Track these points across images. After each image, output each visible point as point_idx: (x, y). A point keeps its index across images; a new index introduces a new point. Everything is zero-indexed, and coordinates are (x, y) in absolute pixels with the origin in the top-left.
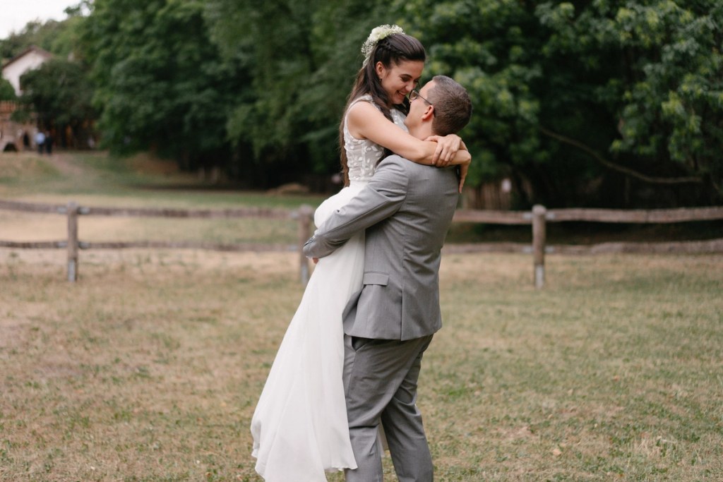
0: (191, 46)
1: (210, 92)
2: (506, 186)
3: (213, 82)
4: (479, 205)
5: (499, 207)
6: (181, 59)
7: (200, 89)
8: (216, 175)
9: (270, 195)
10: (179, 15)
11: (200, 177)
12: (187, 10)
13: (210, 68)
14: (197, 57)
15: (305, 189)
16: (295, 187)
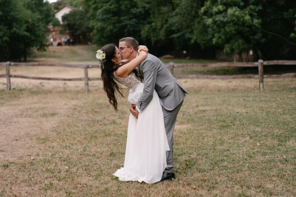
0: (126, 2)
1: (134, 20)
2: (251, 53)
3: (135, 16)
4: (241, 60)
5: (248, 61)
6: (123, 7)
7: (131, 19)
13: (134, 11)
14: (129, 6)
15: (172, 57)
16: (168, 56)
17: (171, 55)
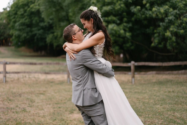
0: (36, 18)
1: (41, 31)
2: (122, 56)
3: (42, 28)
5: (120, 61)
6: (34, 22)
7: (39, 30)
8: (43, 53)
9: (58, 58)
10: (33, 10)
11: (39, 53)
12: (35, 9)
13: (42, 24)
14: (38, 21)
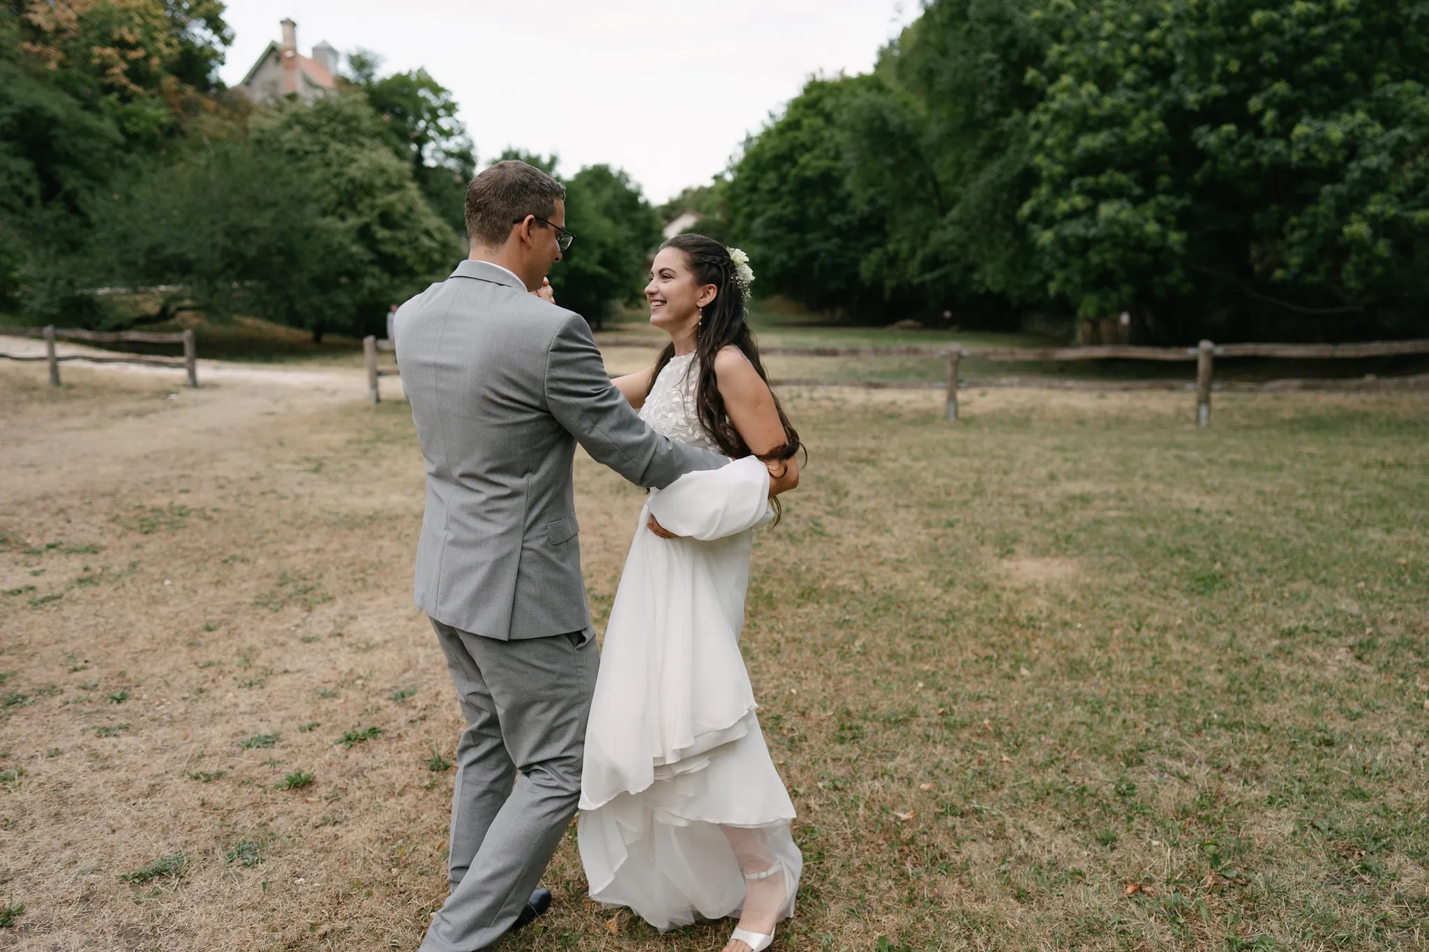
0: (819, 200)
1: (836, 241)
2: (1125, 319)
3: (838, 232)
4: (1095, 341)
5: (1116, 340)
6: (811, 212)
7: (827, 238)
8: (839, 313)
9: (889, 329)
10: (809, 173)
11: (826, 315)
12: (815, 168)
13: (837, 220)
14: (824, 209)
15: (918, 324)
16: (910, 322)
17: (915, 320)
